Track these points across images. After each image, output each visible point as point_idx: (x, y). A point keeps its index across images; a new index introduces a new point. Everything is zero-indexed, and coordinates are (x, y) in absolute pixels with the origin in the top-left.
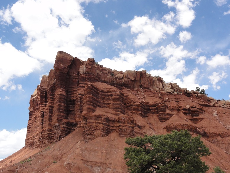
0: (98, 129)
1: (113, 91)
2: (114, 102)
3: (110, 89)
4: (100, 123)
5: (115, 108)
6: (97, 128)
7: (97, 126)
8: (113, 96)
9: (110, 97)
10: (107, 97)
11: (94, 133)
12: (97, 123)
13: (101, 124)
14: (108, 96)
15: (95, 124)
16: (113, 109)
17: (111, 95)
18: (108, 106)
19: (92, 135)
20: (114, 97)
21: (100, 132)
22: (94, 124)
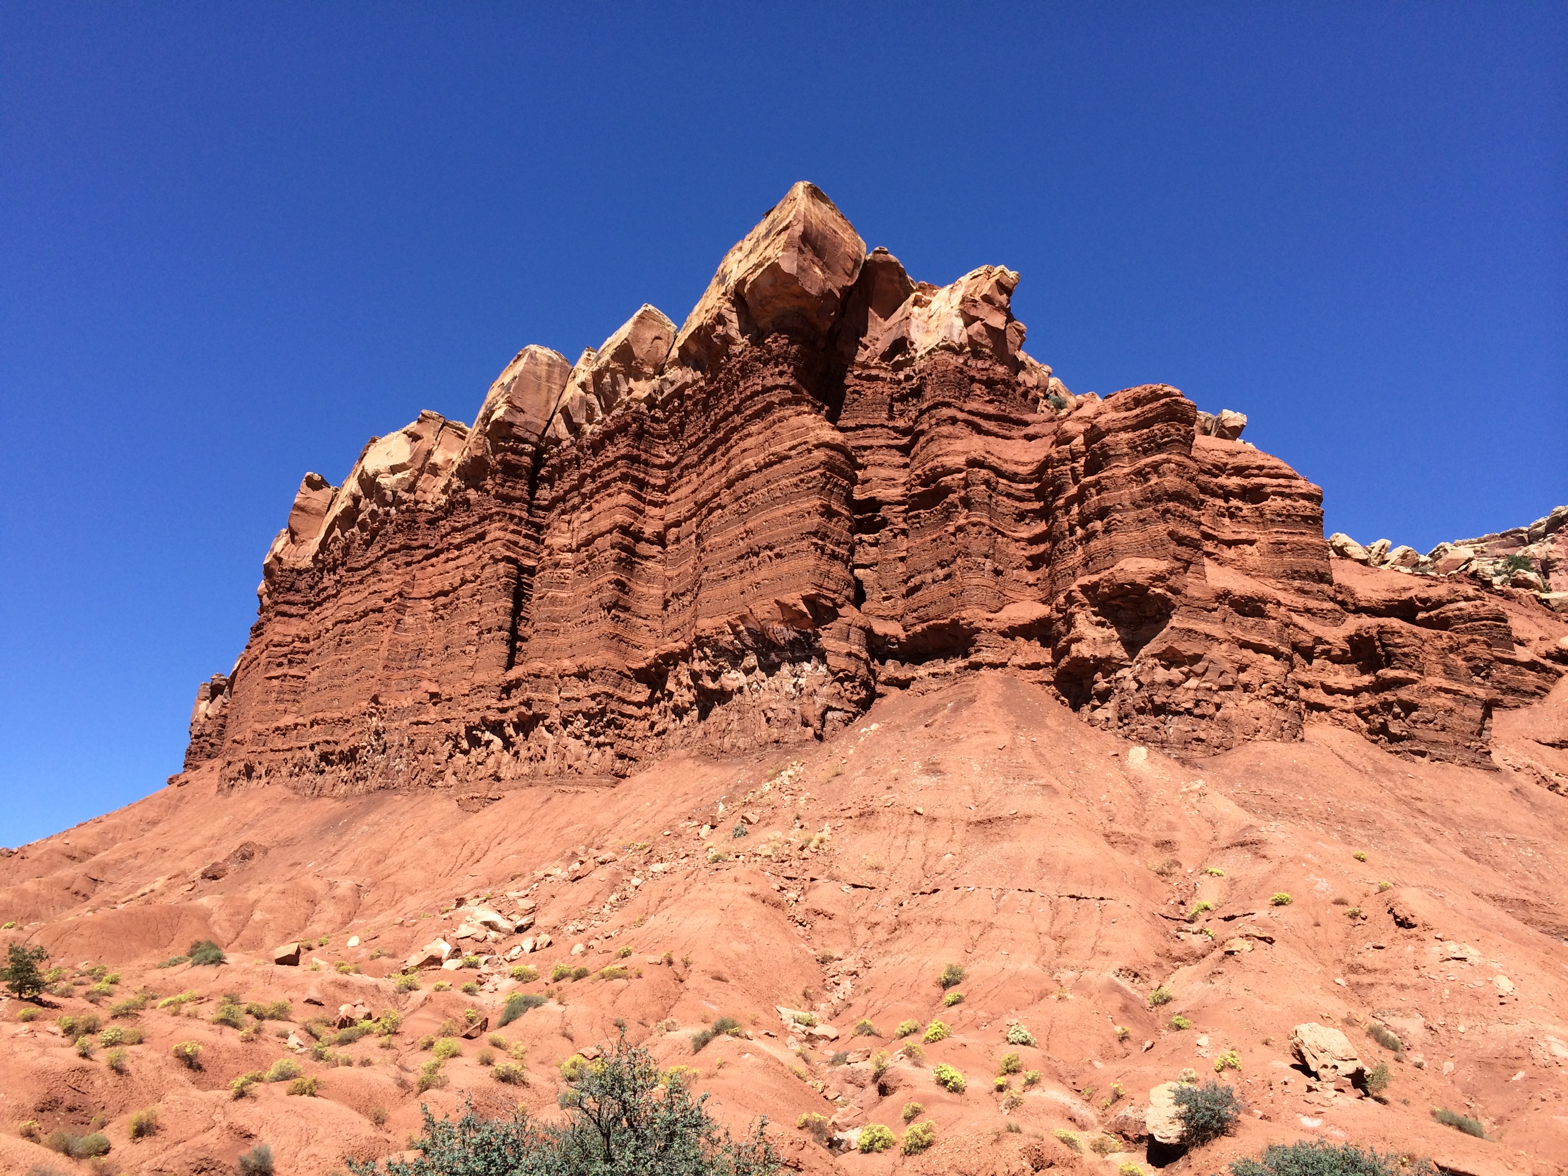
0: (1246, 687)
1: (1261, 468)
2: (1284, 538)
3: (1230, 454)
4: (1259, 649)
5: (1294, 574)
6: (1243, 677)
7: (1242, 669)
8: (1266, 497)
9: (1234, 502)
10: (1220, 502)
11: (1218, 707)
12: (1245, 645)
13: (1270, 658)
14: (1227, 495)
15: (1224, 647)
16: (1275, 577)
17: (1255, 495)
18: (1230, 553)
19: (1212, 718)
20: (1276, 503)
21: (1263, 704)
22: (1217, 652)
